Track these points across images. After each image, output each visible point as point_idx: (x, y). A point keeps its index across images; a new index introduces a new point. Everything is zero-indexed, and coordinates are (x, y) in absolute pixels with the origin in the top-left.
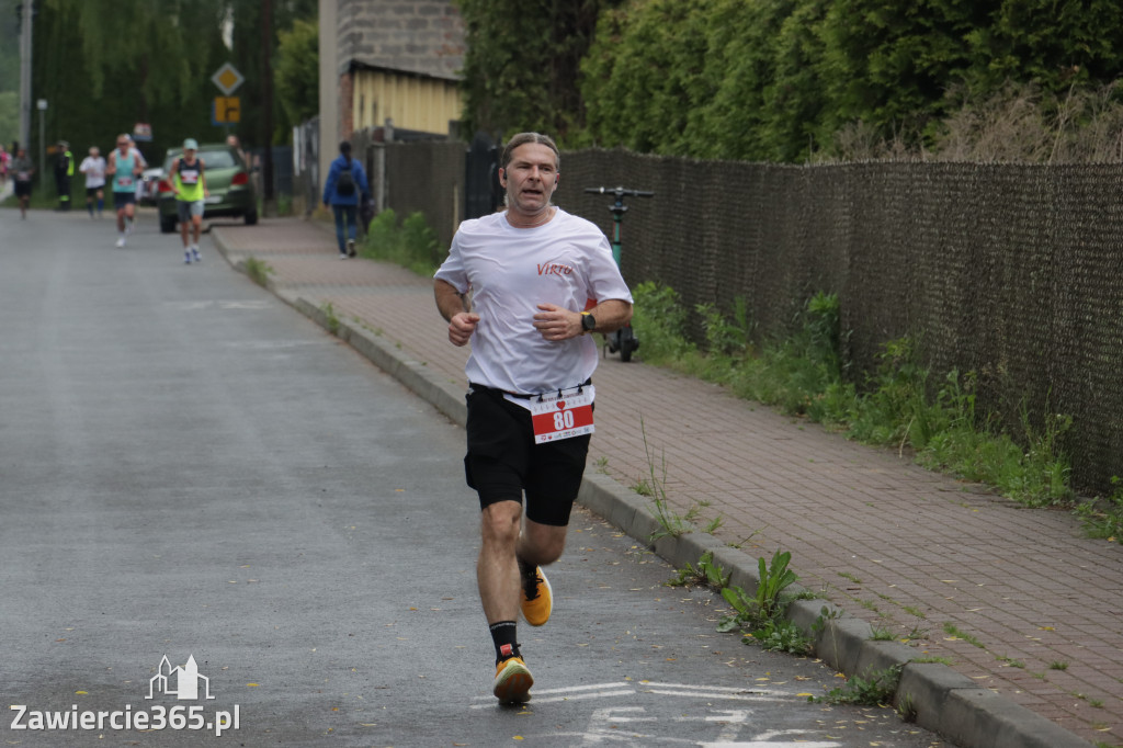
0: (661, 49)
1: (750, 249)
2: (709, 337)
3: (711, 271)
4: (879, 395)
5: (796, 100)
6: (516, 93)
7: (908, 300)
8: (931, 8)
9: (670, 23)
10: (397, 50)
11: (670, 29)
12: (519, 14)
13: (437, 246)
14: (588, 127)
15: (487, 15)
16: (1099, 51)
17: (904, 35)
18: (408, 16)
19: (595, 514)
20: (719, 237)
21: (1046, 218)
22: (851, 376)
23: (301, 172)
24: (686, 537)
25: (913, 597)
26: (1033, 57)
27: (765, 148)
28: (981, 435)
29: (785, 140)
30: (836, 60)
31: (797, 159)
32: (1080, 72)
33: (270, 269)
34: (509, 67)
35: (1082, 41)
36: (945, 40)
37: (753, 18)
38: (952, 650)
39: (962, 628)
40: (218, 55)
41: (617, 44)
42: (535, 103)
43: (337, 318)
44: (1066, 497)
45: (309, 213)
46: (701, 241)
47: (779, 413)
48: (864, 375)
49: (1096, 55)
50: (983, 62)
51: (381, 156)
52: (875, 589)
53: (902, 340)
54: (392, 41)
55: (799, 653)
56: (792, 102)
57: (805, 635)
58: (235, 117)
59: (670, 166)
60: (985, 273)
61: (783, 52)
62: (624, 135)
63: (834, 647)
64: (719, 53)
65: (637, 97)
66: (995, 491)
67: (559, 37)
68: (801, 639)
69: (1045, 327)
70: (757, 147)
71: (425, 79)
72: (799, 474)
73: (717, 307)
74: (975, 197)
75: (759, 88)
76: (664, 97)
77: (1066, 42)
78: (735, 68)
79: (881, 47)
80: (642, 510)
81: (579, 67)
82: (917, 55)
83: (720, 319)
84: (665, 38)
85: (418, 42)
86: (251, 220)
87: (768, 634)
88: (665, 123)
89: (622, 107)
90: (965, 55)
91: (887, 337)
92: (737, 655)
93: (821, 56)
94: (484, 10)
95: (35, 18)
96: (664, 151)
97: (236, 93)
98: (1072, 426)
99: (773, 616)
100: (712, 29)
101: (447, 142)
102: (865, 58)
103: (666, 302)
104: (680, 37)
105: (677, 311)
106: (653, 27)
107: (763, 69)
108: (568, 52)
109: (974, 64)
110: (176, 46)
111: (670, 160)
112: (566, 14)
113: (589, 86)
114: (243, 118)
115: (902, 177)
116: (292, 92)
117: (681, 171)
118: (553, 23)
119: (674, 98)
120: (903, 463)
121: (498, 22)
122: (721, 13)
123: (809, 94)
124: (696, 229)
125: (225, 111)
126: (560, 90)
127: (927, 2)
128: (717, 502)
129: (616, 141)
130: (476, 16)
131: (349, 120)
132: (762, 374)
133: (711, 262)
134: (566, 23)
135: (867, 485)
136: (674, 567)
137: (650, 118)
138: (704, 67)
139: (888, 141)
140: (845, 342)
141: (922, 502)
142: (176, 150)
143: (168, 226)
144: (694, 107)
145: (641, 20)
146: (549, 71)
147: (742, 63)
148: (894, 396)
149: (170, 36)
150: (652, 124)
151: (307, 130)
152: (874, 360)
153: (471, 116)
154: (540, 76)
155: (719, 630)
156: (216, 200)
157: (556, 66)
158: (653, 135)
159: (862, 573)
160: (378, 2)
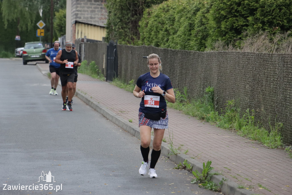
0: (162, 20)
1: (188, 74)
3: (176, 80)
4: (226, 115)
5: (200, 34)
6: (121, 30)
7: (234, 90)
8: (238, 10)
9: (164, 13)
10: (88, 18)
11: (165, 14)
12: (122, 9)
13: (99, 70)
14: (141, 40)
15: (114, 9)
16: (283, 23)
17: (231, 17)
18: (91, 9)
20: (179, 71)
21: (276, 68)
22: (217, 109)
24: (179, 155)
25: (246, 175)
26: (266, 24)
27: (192, 47)
28: (256, 127)
29: (198, 45)
30: (212, 23)
31: (200, 50)
32: (278, 29)
34: (119, 23)
35: (279, 20)
36: (242, 19)
37: (188, 12)
38: (262, 192)
39: (263, 185)
40: (38, 19)
41: (149, 18)
42: (126, 33)
44: (281, 146)
46: (174, 71)
47: (197, 119)
48: (221, 109)
49: (282, 24)
50: (252, 25)
51: (83, 46)
52: (235, 172)
53: (232, 100)
54: (86, 16)
55: (216, 191)
56: (199, 34)
57: (217, 185)
58: (43, 35)
59: (165, 51)
60: (257, 83)
61: (197, 21)
62: (151, 42)
63: (226, 189)
64: (178, 21)
65: (155, 32)
66: (261, 143)
67: (133, 16)
68: (216, 187)
69: (275, 98)
70: (189, 46)
71: (95, 26)
72: (206, 137)
73: (178, 89)
74: (255, 62)
75: (190, 30)
76: (162, 32)
77: (275, 21)
78: (183, 25)
79: (225, 21)
80: (165, 146)
81: (138, 24)
82: (234, 23)
83: (179, 93)
84: (163, 17)
85: (93, 16)
87: (206, 185)
88: (163, 39)
89: (151, 35)
90: (247, 23)
91: (228, 100)
92: (198, 191)
93: (208, 22)
94: (113, 8)
96: (162, 47)
97: (43, 28)
98: (283, 126)
99: (207, 179)
100: (176, 14)
101: (102, 43)
102: (220, 23)
104: (167, 16)
106: (159, 14)
107: (191, 25)
108: (135, 20)
109: (250, 26)
110: (27, 15)
111: (165, 50)
112: (135, 10)
113: (141, 29)
114: (45, 35)
115: (233, 56)
116: (58, 28)
117: (169, 52)
118: (131, 12)
119: (165, 33)
120: (234, 135)
121: (116, 11)
122: (179, 10)
123: (204, 33)
124: (172, 68)
125: (40, 33)
126: (133, 30)
127: (237, 9)
128: (185, 145)
129: (149, 44)
130: (110, 9)
131: (74, 36)
132: (192, 108)
133: (177, 77)
134: (134, 12)
135: (225, 141)
136: (175, 163)
137: (158, 38)
138: (174, 25)
139: (228, 46)
140: (215, 100)
141: (242, 146)
142: (28, 43)
143: (25, 63)
144: (171, 35)
145: (156, 12)
146: (130, 24)
147: (185, 24)
148: (230, 116)
149: (26, 13)
150: (159, 39)
151: (62, 38)
152: (224, 105)
153: (108, 36)
154: (127, 26)
155: (191, 183)
156: (38, 56)
157: (132, 23)
158: (159, 42)
159: (230, 167)
160: (83, 5)
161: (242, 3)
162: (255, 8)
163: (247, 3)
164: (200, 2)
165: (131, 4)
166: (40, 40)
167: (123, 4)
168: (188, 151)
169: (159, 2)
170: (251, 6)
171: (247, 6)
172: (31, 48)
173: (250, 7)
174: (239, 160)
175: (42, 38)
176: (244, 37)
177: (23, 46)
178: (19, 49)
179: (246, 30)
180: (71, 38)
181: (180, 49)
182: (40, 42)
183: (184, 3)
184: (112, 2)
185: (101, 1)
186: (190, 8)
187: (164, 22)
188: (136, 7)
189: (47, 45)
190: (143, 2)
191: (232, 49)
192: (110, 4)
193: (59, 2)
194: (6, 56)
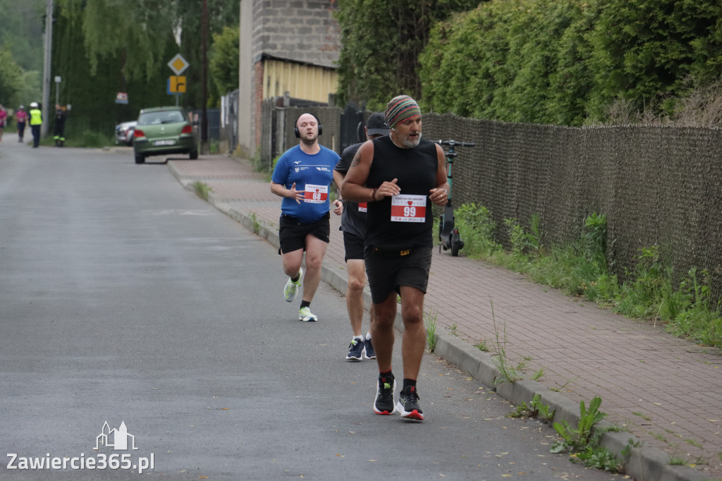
0: (477, 49)
1: (542, 183)
2: (512, 241)
3: (512, 196)
4: (637, 284)
5: (572, 84)
7: (657, 220)
8: (667, 23)
9: (482, 31)
10: (292, 47)
11: (482, 35)
12: (377, 24)
14: (424, 99)
15: (357, 24)
17: (648, 41)
18: (299, 25)
19: (450, 364)
20: (519, 174)
22: (615, 270)
23: (226, 125)
24: (519, 382)
25: (689, 431)
27: (550, 115)
28: (713, 314)
29: (565, 110)
30: (602, 56)
31: (572, 123)
33: (210, 189)
34: (370, 59)
36: (677, 45)
37: (542, 29)
40: (172, 50)
41: (445, 45)
42: (386, 83)
43: (259, 223)
45: (231, 152)
46: (506, 176)
47: (565, 294)
48: (624, 270)
50: (702, 60)
51: (282, 116)
52: (662, 426)
53: (653, 247)
54: (288, 42)
55: (613, 471)
56: (570, 85)
57: (615, 458)
58: (183, 89)
59: (485, 126)
60: (715, 203)
61: (564, 51)
62: (450, 105)
63: (637, 467)
65: (459, 80)
67: (403, 41)
68: (614, 461)
70: (544, 115)
71: (310, 66)
72: (589, 338)
73: (517, 221)
74: (709, 151)
75: (546, 75)
76: (478, 80)
78: (529, 62)
79: (633, 49)
80: (485, 362)
81: (416, 59)
82: (658, 54)
83: (520, 229)
84: (480, 41)
85: (305, 42)
86: (194, 157)
87: (589, 456)
88: (478, 97)
89: (448, 86)
90: (690, 55)
91: (641, 244)
92: (567, 471)
93: (591, 54)
94: (354, 22)
95: (54, 23)
96: (477, 116)
97: (183, 74)
99: (591, 443)
100: (512, 36)
101: (328, 108)
102: (621, 56)
103: (482, 217)
104: (489, 40)
105: (489, 223)
106: (469, 34)
107: (549, 62)
108: (409, 50)
109: (697, 61)
110: (145, 43)
111: (485, 123)
112: (409, 25)
113: (425, 72)
114: (188, 90)
115: (654, 137)
116: (220, 74)
117: (492, 129)
118: (400, 31)
119: (484, 81)
120: (658, 332)
121: (363, 29)
122: (519, 25)
123: (581, 80)
124: (503, 169)
125: (176, 85)
126: (404, 75)
127: (664, 19)
128: (535, 357)
129: (444, 109)
130: (348, 25)
131: (260, 93)
132: (552, 267)
133: (513, 191)
134: (408, 31)
135: (636, 347)
136: (511, 403)
137: (468, 94)
138: (506, 61)
139: (641, 112)
140: (610, 247)
141: (677, 360)
142: (146, 110)
143: (140, 159)
144: (499, 87)
145: (461, 29)
146: (397, 62)
147: (534, 58)
148: (649, 285)
149: (141, 36)
150: (468, 98)
151: (230, 98)
152: (631, 260)
153: (343, 91)
154: (390, 66)
155: (552, 451)
156: (171, 143)
157: (401, 59)
158: (469, 105)
159: (649, 412)
160: (280, 15)
161: (675, 4)
162: (709, 17)
163: (690, 4)
164: (570, 3)
165: (400, 11)
166: (177, 102)
167: (379, 12)
168: (543, 373)
169: (469, 5)
170: (699, 11)
171: (689, 13)
172: (153, 123)
173: (696, 14)
174: (671, 395)
175: (180, 97)
176: (682, 90)
177: (134, 117)
178: (125, 126)
179: (688, 72)
180: (252, 97)
181: (521, 121)
182: (177, 107)
183: (530, 8)
184: (353, 6)
185: (324, 4)
186: (547, 18)
187: (481, 54)
188: (413, 20)
189: (194, 113)
190: (430, 5)
191: (653, 120)
192: (348, 12)
193: (221, 9)
194: (93, 143)
